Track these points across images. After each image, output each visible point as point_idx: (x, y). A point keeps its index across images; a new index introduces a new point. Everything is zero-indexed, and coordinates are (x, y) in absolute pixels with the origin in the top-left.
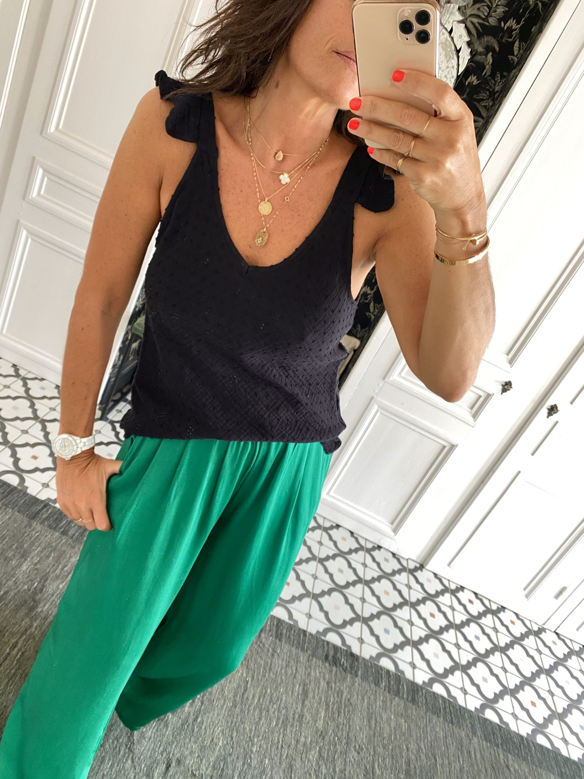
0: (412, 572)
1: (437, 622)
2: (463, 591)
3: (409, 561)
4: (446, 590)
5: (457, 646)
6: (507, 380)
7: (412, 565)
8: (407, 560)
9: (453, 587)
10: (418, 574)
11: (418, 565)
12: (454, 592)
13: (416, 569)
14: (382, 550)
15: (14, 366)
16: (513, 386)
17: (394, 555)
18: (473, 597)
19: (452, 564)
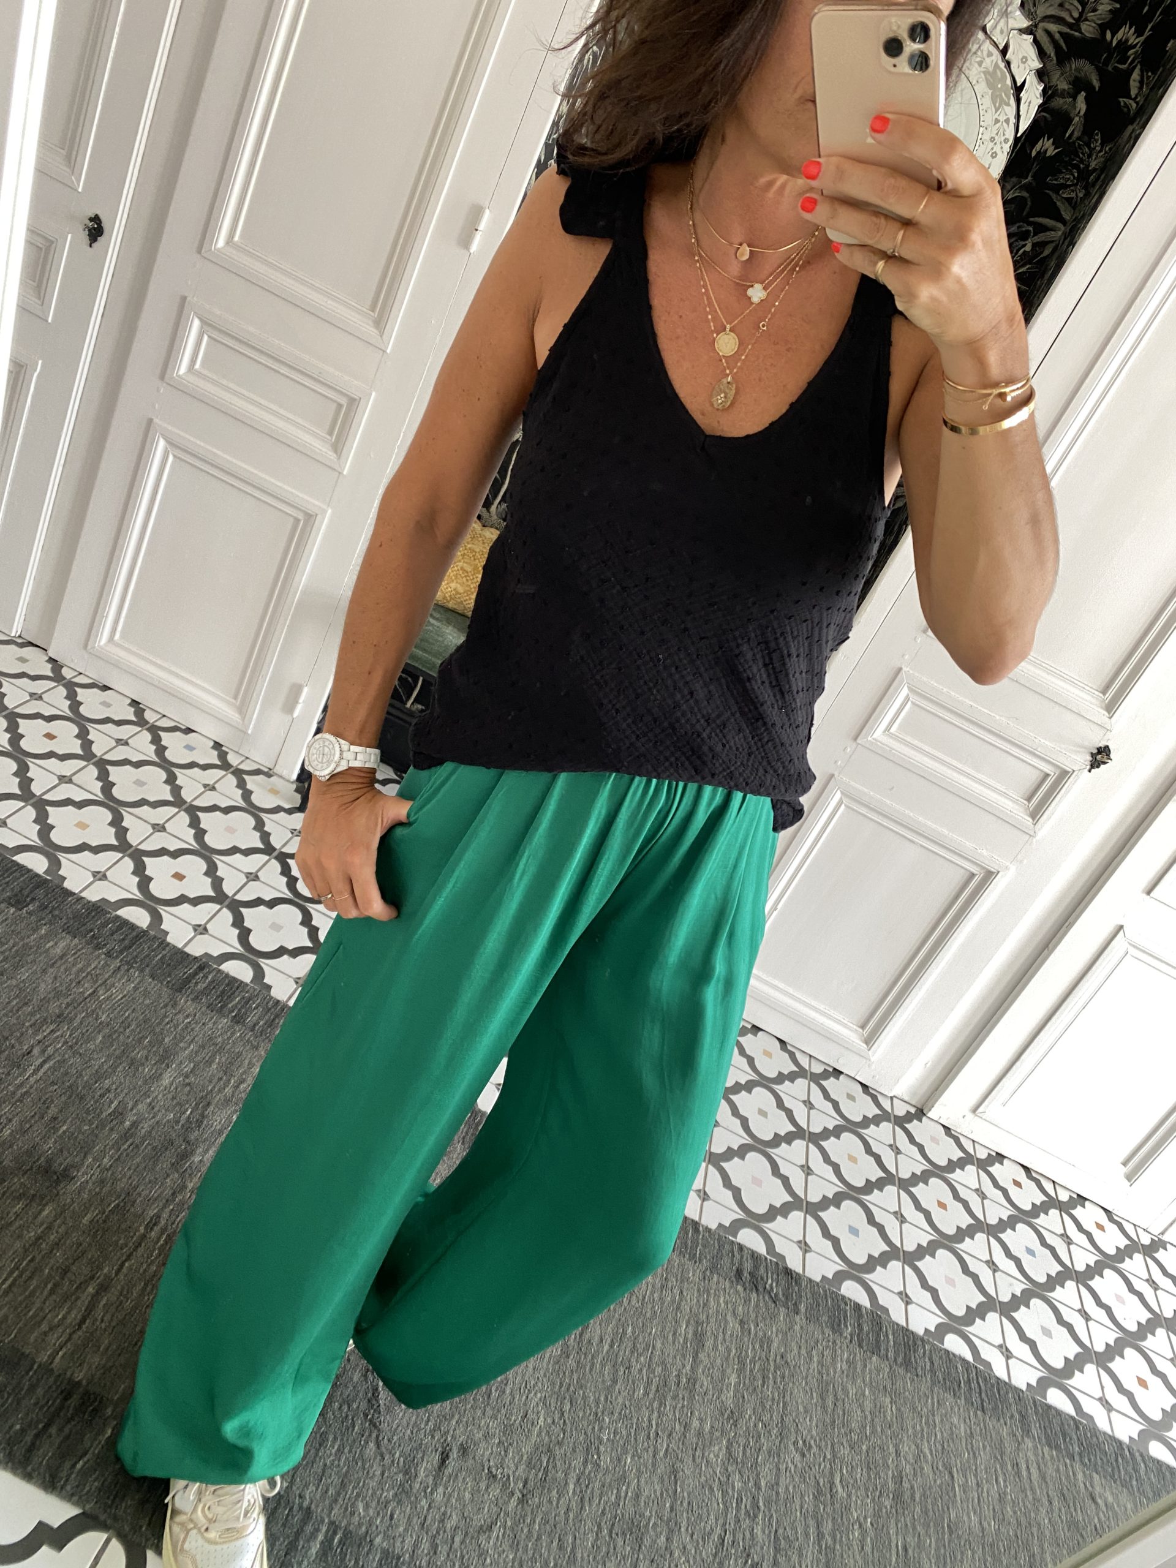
0: (901, 1122)
1: (952, 1219)
2: (1001, 1163)
3: (894, 1099)
4: (967, 1159)
5: (992, 1264)
6: (1102, 744)
7: (901, 1110)
8: (892, 1098)
9: (982, 1154)
10: (913, 1126)
11: (913, 1110)
12: (984, 1165)
13: (909, 1117)
14: (842, 1077)
15: (134, 703)
16: (1112, 756)
17: (865, 1087)
18: (1022, 1176)
19: (981, 1109)
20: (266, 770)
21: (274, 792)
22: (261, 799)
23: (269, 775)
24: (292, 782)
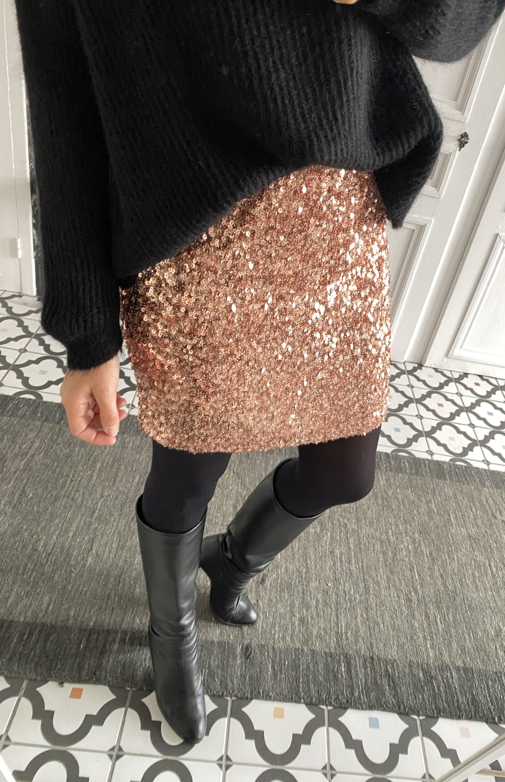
0: (411, 373)
1: (447, 410)
2: (467, 377)
3: (406, 363)
5: (472, 425)
6: (462, 132)
7: (410, 367)
8: (404, 363)
9: (456, 376)
10: (418, 373)
11: (416, 365)
12: (458, 381)
13: (415, 369)
16: (469, 137)
18: (479, 380)
19: (450, 354)
20: (18, 294)
21: (25, 304)
22: (18, 309)
23: (20, 296)
24: (35, 297)
